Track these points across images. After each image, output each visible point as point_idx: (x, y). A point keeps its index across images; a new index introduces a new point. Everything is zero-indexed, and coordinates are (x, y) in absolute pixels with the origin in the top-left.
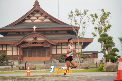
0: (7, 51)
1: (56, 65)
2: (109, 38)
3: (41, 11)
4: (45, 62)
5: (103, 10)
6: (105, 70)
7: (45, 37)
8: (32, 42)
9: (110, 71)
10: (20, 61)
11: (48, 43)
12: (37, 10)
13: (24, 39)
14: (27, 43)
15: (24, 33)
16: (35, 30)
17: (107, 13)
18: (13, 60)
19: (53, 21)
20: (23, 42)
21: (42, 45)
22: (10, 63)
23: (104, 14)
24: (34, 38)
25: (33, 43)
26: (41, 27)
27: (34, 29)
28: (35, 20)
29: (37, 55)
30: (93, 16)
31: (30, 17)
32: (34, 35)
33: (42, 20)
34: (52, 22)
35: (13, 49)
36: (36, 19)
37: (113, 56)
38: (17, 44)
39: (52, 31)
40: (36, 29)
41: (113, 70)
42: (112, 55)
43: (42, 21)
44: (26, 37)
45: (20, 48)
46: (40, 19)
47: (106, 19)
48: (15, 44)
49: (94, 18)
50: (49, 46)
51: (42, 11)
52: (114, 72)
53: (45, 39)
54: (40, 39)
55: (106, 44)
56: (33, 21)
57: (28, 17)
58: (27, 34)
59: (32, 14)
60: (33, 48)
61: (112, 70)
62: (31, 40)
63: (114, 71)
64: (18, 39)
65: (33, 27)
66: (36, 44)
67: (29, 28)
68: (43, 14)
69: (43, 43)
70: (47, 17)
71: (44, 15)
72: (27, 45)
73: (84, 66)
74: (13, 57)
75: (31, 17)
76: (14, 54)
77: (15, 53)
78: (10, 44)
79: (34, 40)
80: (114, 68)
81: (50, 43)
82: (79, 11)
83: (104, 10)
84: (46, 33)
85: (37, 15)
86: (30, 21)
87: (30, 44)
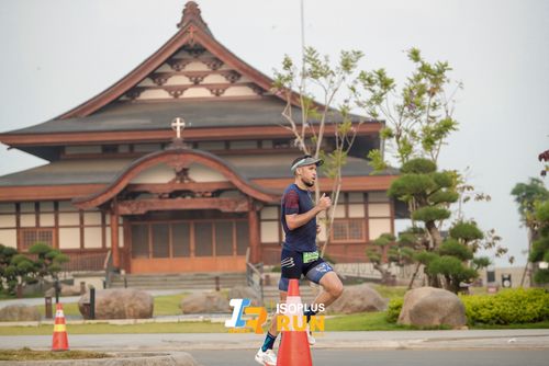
0: (61, 230)
1: (265, 294)
2: (436, 181)
3: (210, 49)
4: (217, 278)
5: (415, 55)
6: (407, 322)
7: (225, 166)
8: (169, 190)
9: (427, 325)
10: (111, 274)
11: (241, 192)
12: (192, 45)
13: (130, 176)
14: (146, 192)
15: (137, 149)
16: (179, 135)
17: (434, 67)
18: (84, 272)
19: (265, 94)
20: (130, 190)
21: (213, 203)
22: (71, 283)
23: (425, 69)
24: (178, 174)
25: (175, 194)
26: (212, 120)
27: (178, 129)
28: (183, 89)
29: (192, 247)
30: (371, 82)
31: (161, 75)
32: (175, 157)
33: (217, 90)
34: (260, 97)
35: (86, 223)
36: (192, 86)
37: (453, 260)
38: (101, 200)
39: (259, 141)
40: (184, 129)
41: (438, 324)
42: (450, 254)
43: (217, 94)
44: (142, 167)
45: (114, 218)
46: (209, 87)
47: (437, 94)
48: (90, 200)
49: (377, 88)
50: (242, 207)
51: (214, 48)
52: (442, 329)
53: (225, 175)
54: (204, 177)
55: (427, 204)
56: (176, 96)
57: (154, 76)
58: (146, 153)
59: (171, 61)
60: (177, 215)
61: (436, 322)
62: (161, 178)
63: (444, 325)
64: (105, 175)
65: (173, 124)
66: (188, 198)
67: (157, 126)
68: (222, 63)
69: (217, 193)
70: (239, 76)
71: (224, 68)
72: (145, 204)
73: (358, 302)
74: (87, 256)
75: (166, 76)
76: (88, 245)
77: (93, 240)
78: (69, 200)
79: (178, 182)
80: (446, 314)
81: (247, 196)
82: (321, 58)
83: (421, 56)
84: (234, 147)
85: (196, 67)
86: (161, 94)
87: (160, 197)
